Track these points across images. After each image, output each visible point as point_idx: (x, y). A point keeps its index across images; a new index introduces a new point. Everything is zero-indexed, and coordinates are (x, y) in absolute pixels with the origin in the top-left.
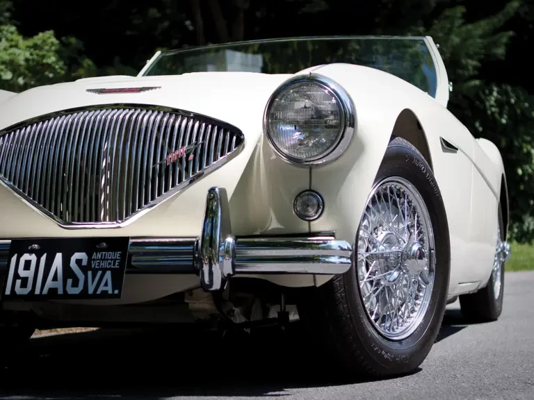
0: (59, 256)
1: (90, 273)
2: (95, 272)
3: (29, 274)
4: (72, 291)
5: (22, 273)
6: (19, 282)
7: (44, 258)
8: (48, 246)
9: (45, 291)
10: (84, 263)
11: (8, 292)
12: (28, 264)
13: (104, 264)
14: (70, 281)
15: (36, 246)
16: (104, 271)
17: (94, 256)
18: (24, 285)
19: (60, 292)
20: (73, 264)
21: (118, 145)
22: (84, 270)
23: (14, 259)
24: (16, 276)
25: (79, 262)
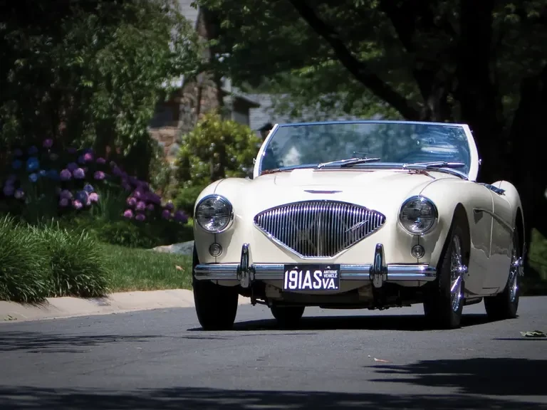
0: (308, 272)
1: (323, 280)
2: (326, 279)
3: (295, 280)
4: (316, 287)
5: (291, 279)
6: (290, 283)
7: (301, 273)
8: (302, 268)
9: (304, 287)
10: (321, 275)
11: (286, 287)
12: (294, 276)
13: (330, 276)
14: (314, 283)
15: (296, 268)
16: (330, 278)
17: (325, 272)
18: (293, 284)
19: (311, 287)
20: (315, 276)
21: (331, 226)
22: (321, 278)
23: (287, 273)
24: (289, 281)
25: (318, 275)
